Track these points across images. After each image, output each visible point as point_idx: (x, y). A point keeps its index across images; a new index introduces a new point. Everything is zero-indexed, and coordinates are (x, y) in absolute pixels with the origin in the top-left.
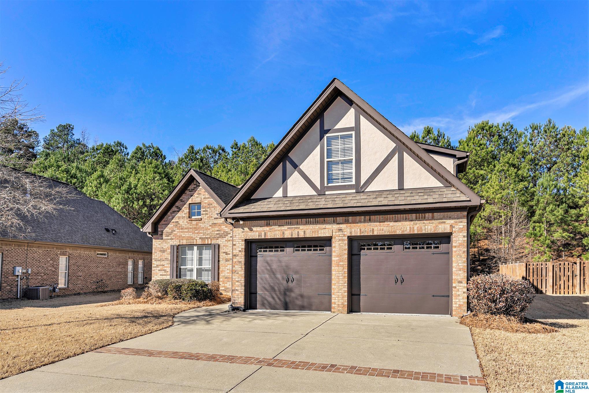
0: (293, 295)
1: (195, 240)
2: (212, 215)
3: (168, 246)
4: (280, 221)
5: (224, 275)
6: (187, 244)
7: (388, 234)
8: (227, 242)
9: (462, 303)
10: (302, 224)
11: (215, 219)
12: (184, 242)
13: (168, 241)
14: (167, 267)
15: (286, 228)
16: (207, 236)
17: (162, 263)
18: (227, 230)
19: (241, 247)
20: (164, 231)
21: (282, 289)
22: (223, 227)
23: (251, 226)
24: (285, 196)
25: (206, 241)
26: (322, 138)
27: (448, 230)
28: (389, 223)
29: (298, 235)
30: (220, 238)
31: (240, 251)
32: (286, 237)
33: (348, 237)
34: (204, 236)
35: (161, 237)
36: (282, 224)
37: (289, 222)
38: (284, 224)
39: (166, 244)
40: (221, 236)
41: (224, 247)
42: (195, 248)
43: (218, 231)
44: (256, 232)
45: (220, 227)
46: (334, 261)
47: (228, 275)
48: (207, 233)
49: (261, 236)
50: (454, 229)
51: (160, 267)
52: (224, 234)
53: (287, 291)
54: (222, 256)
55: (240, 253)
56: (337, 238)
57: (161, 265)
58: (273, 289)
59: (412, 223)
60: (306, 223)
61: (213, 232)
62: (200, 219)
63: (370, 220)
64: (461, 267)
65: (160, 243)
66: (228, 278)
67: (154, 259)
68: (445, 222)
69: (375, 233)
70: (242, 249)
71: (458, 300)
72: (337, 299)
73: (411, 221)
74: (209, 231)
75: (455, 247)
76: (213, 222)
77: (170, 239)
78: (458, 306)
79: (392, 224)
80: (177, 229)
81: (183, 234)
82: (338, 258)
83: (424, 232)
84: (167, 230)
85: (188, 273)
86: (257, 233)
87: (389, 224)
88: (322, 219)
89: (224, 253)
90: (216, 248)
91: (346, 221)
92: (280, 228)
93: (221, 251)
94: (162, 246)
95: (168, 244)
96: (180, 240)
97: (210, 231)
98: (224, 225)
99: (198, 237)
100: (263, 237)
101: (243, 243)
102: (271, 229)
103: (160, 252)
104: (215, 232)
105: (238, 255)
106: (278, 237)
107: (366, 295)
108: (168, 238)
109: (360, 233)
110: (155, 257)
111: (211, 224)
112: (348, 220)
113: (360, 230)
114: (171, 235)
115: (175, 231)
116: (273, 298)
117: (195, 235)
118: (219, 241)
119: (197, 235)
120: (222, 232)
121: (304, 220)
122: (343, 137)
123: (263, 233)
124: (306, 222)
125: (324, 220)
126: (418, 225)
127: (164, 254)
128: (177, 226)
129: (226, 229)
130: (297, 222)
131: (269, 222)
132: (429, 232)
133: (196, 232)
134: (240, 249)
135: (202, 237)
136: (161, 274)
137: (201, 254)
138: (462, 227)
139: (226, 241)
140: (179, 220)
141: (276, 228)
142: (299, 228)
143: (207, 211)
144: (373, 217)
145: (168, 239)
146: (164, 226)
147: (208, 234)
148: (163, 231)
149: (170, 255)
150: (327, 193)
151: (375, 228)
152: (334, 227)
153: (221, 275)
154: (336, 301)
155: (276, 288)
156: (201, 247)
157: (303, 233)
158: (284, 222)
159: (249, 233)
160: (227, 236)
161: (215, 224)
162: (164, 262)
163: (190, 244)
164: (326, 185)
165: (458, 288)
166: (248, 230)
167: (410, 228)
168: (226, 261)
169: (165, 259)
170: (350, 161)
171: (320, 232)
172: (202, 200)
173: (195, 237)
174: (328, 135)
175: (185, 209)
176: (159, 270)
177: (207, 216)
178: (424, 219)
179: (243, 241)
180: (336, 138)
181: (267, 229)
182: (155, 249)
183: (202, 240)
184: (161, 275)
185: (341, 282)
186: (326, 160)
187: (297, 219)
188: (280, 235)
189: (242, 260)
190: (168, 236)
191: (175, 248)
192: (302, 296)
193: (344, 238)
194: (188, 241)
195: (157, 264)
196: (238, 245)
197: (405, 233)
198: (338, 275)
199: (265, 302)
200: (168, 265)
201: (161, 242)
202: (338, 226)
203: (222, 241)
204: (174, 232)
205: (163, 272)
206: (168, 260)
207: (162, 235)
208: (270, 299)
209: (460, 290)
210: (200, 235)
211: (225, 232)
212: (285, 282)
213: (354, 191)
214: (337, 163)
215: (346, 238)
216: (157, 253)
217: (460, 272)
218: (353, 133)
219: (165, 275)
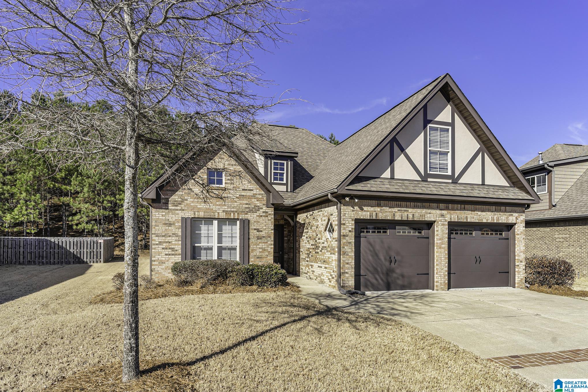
0: (395, 275)
1: (217, 214)
2: (240, 186)
3: (177, 218)
4: (390, 203)
5: (255, 254)
6: (205, 217)
7: (477, 221)
8: (258, 218)
9: (522, 278)
10: (410, 207)
11: (243, 190)
12: (202, 214)
13: (177, 212)
14: (175, 245)
15: (396, 210)
16: (232, 210)
17: (168, 239)
18: (258, 205)
19: (351, 227)
20: (170, 199)
21: (385, 269)
22: (253, 200)
23: (362, 205)
24: (392, 178)
25: (232, 214)
26: (425, 127)
27: (514, 222)
28: (478, 212)
29: (408, 218)
30: (250, 212)
31: (350, 231)
32: (396, 218)
33: (449, 222)
34: (229, 210)
35: (166, 206)
36: (393, 205)
37: (399, 204)
38: (394, 205)
39: (174, 216)
40: (251, 211)
41: (255, 224)
42: (215, 222)
43: (247, 204)
44: (367, 211)
45: (249, 200)
46: (437, 243)
47: (260, 254)
48: (232, 206)
49: (373, 216)
50: (517, 221)
51: (164, 244)
52: (254, 208)
53: (389, 272)
54: (253, 233)
55: (350, 234)
56: (440, 223)
57: (166, 242)
58: (376, 269)
59: (493, 213)
60: (414, 207)
61: (241, 206)
62: (224, 189)
63: (464, 208)
64: (522, 250)
65: (164, 213)
66: (261, 258)
67: (154, 234)
68: (512, 215)
69: (469, 221)
70: (352, 229)
71: (520, 276)
72: (439, 278)
73: (492, 212)
74: (235, 204)
75: (518, 234)
76: (240, 194)
77: (180, 210)
78: (520, 279)
79: (479, 213)
80: (190, 198)
81: (199, 204)
82: (440, 241)
83: (500, 221)
84: (175, 197)
85: (203, 252)
86: (368, 213)
87: (478, 214)
88: (427, 204)
89: (255, 229)
90: (245, 225)
91: (446, 208)
92: (390, 210)
93: (252, 227)
94: (167, 218)
95: (177, 216)
96: (195, 212)
97: (237, 204)
98: (254, 198)
99: (221, 209)
100: (374, 217)
101: (353, 222)
102: (382, 210)
103: (164, 226)
104: (244, 206)
105: (347, 236)
106: (389, 218)
107: (455, 273)
108: (176, 208)
109: (458, 220)
110: (156, 232)
111: (238, 196)
112: (448, 207)
113: (458, 216)
114: (180, 204)
115: (187, 200)
116: (376, 279)
117: (217, 207)
118: (249, 216)
119: (219, 207)
120: (253, 206)
121: (412, 204)
122: (442, 130)
123: (374, 213)
124: (414, 205)
125: (430, 205)
126: (496, 216)
127: (170, 228)
128: (189, 194)
129: (257, 202)
130: (406, 205)
131: (380, 203)
132: (504, 222)
133: (217, 203)
134: (350, 229)
135: (226, 210)
136: (167, 253)
137: (220, 229)
138: (522, 219)
139: (257, 216)
140: (194, 187)
141: (387, 209)
142: (408, 211)
143: (233, 180)
144: (466, 206)
145: (177, 210)
146: (170, 192)
147: (233, 208)
148: (168, 199)
149: (180, 230)
150: (429, 180)
151: (469, 216)
152: (437, 212)
153: (251, 255)
154: (439, 280)
155: (379, 269)
156: (222, 222)
157: (412, 216)
158: (394, 203)
159: (360, 213)
160: (259, 210)
161: (243, 196)
162: (170, 238)
163: (209, 217)
164: (428, 173)
165: (520, 266)
166: (358, 209)
167: (492, 217)
168: (258, 239)
169: (173, 234)
170: (446, 153)
171: (426, 216)
172: (226, 166)
173: (217, 209)
174: (430, 125)
175: (203, 175)
176: (163, 249)
177: (232, 185)
178: (500, 211)
179: (353, 221)
180: (436, 129)
181: (378, 209)
182: (156, 221)
183: (226, 213)
184: (166, 255)
185: (443, 263)
186: (429, 149)
187: (407, 202)
188: (391, 217)
189: (352, 240)
190: (177, 206)
191: (189, 222)
192: (403, 276)
193: (445, 223)
194: (206, 214)
195: (160, 240)
196: (348, 224)
197: (489, 221)
198: (441, 256)
199: (369, 283)
200: (176, 242)
201: (166, 213)
202: (441, 212)
203: (253, 216)
204: (186, 202)
205: (170, 250)
206: (177, 236)
207: (168, 203)
208: (374, 281)
209: (521, 268)
210: (223, 207)
211: (256, 206)
212: (387, 264)
213: (450, 181)
214: (435, 153)
215: (447, 223)
216: (160, 226)
217: (521, 254)
218: (450, 128)
219: (172, 255)
